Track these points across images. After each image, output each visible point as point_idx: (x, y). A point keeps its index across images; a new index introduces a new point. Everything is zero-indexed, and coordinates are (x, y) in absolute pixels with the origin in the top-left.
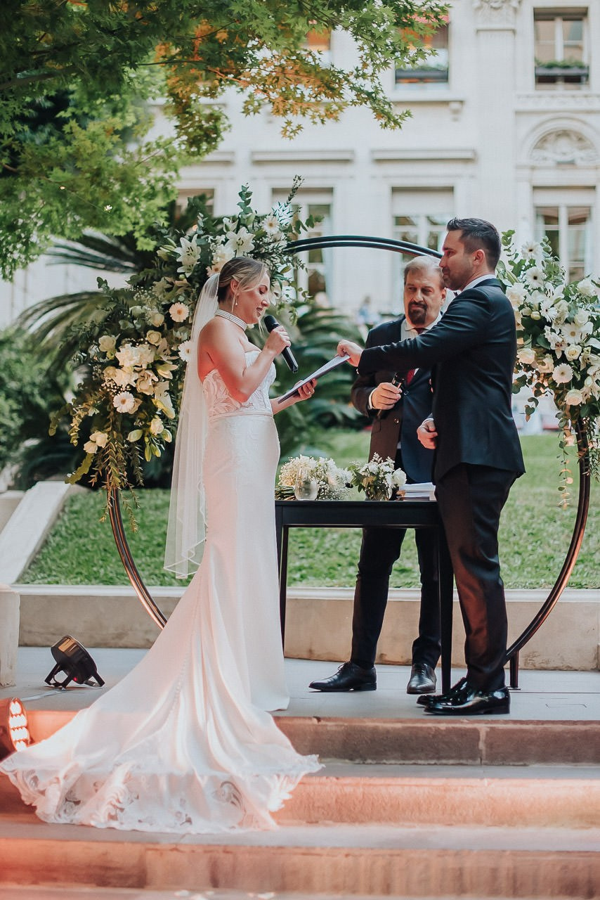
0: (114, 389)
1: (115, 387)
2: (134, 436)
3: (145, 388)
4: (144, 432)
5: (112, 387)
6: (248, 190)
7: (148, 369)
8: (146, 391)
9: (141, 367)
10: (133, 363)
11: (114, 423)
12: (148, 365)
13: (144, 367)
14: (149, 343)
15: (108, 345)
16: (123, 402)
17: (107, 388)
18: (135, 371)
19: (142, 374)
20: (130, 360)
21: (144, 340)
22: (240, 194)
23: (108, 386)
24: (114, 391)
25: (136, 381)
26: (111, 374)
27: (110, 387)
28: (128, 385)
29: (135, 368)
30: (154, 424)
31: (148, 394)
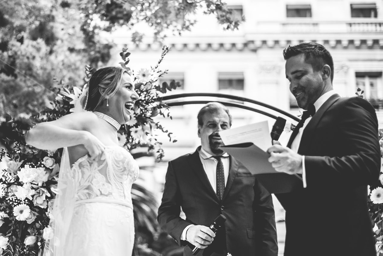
0: (15, 202)
1: (17, 201)
2: (29, 241)
3: (40, 202)
4: (37, 238)
5: (14, 201)
6: (127, 51)
7: (42, 187)
8: (41, 205)
9: (38, 185)
10: (30, 180)
11: (14, 231)
12: (43, 184)
13: (40, 185)
14: (44, 166)
15: (13, 167)
16: (21, 212)
17: (10, 201)
18: (32, 188)
19: (38, 191)
20: (28, 177)
21: (41, 164)
22: (121, 54)
23: (11, 199)
24: (15, 204)
25: (33, 196)
26: (14, 190)
27: (12, 201)
28: (27, 199)
29: (33, 185)
30: (46, 231)
31: (42, 207)
